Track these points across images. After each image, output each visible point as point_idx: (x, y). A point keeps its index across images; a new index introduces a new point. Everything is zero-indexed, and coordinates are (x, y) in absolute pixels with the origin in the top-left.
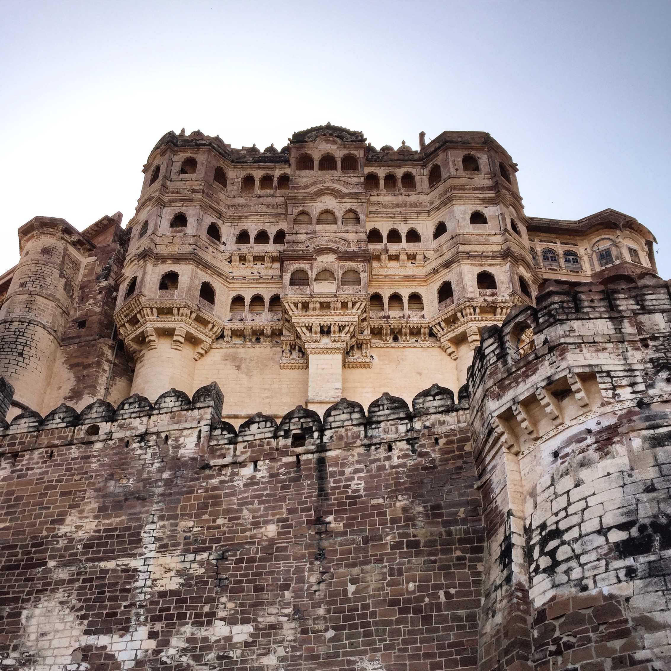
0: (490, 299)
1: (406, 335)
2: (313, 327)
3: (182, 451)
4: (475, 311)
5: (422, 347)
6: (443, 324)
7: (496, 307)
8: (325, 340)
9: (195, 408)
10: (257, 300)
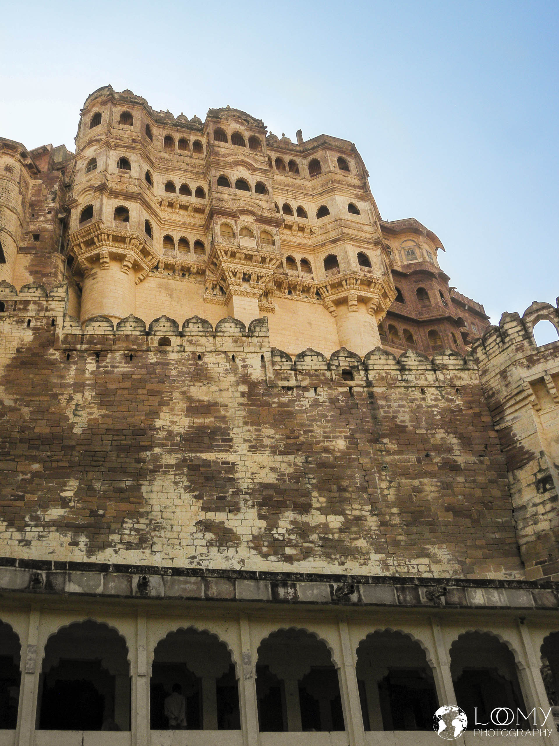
0: (368, 275)
1: (299, 291)
2: (238, 273)
3: (250, 371)
4: (356, 282)
5: (310, 303)
6: (329, 288)
7: (372, 282)
8: (245, 286)
9: (254, 336)
10: (184, 242)
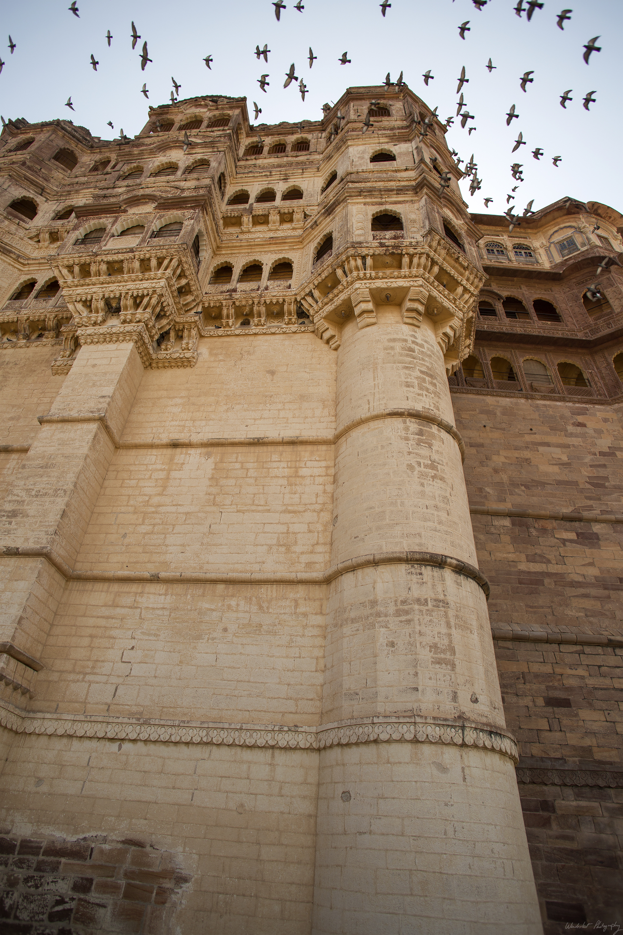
0: (390, 242)
1: (259, 316)
2: (94, 303)
4: (364, 264)
5: (284, 333)
6: (316, 293)
7: (401, 255)
8: (113, 322)
